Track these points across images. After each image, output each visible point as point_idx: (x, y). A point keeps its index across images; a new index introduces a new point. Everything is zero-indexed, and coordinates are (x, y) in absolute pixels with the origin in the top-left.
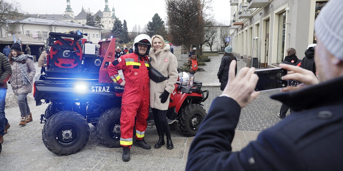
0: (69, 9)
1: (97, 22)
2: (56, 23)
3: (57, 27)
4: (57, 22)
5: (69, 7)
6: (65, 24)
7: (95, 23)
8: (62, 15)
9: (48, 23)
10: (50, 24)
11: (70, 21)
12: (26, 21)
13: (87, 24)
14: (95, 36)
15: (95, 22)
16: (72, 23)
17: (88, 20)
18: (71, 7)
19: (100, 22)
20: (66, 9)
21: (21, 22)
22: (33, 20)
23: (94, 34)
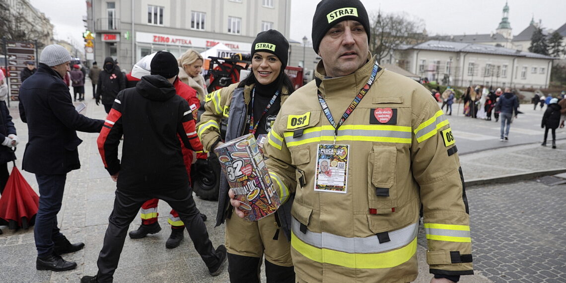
0: (504, 24)
1: (553, 44)
2: (468, 49)
3: (468, 55)
4: (471, 46)
5: (505, 20)
6: (484, 50)
7: (549, 46)
8: (489, 35)
9: (456, 48)
10: (458, 50)
11: (494, 44)
12: (424, 46)
13: (531, 49)
14: (538, 71)
15: (548, 44)
16: (497, 48)
17: (533, 42)
18: (509, 20)
19: (559, 45)
20: (500, 24)
21: (416, 47)
22: (434, 44)
23: (535, 68)
